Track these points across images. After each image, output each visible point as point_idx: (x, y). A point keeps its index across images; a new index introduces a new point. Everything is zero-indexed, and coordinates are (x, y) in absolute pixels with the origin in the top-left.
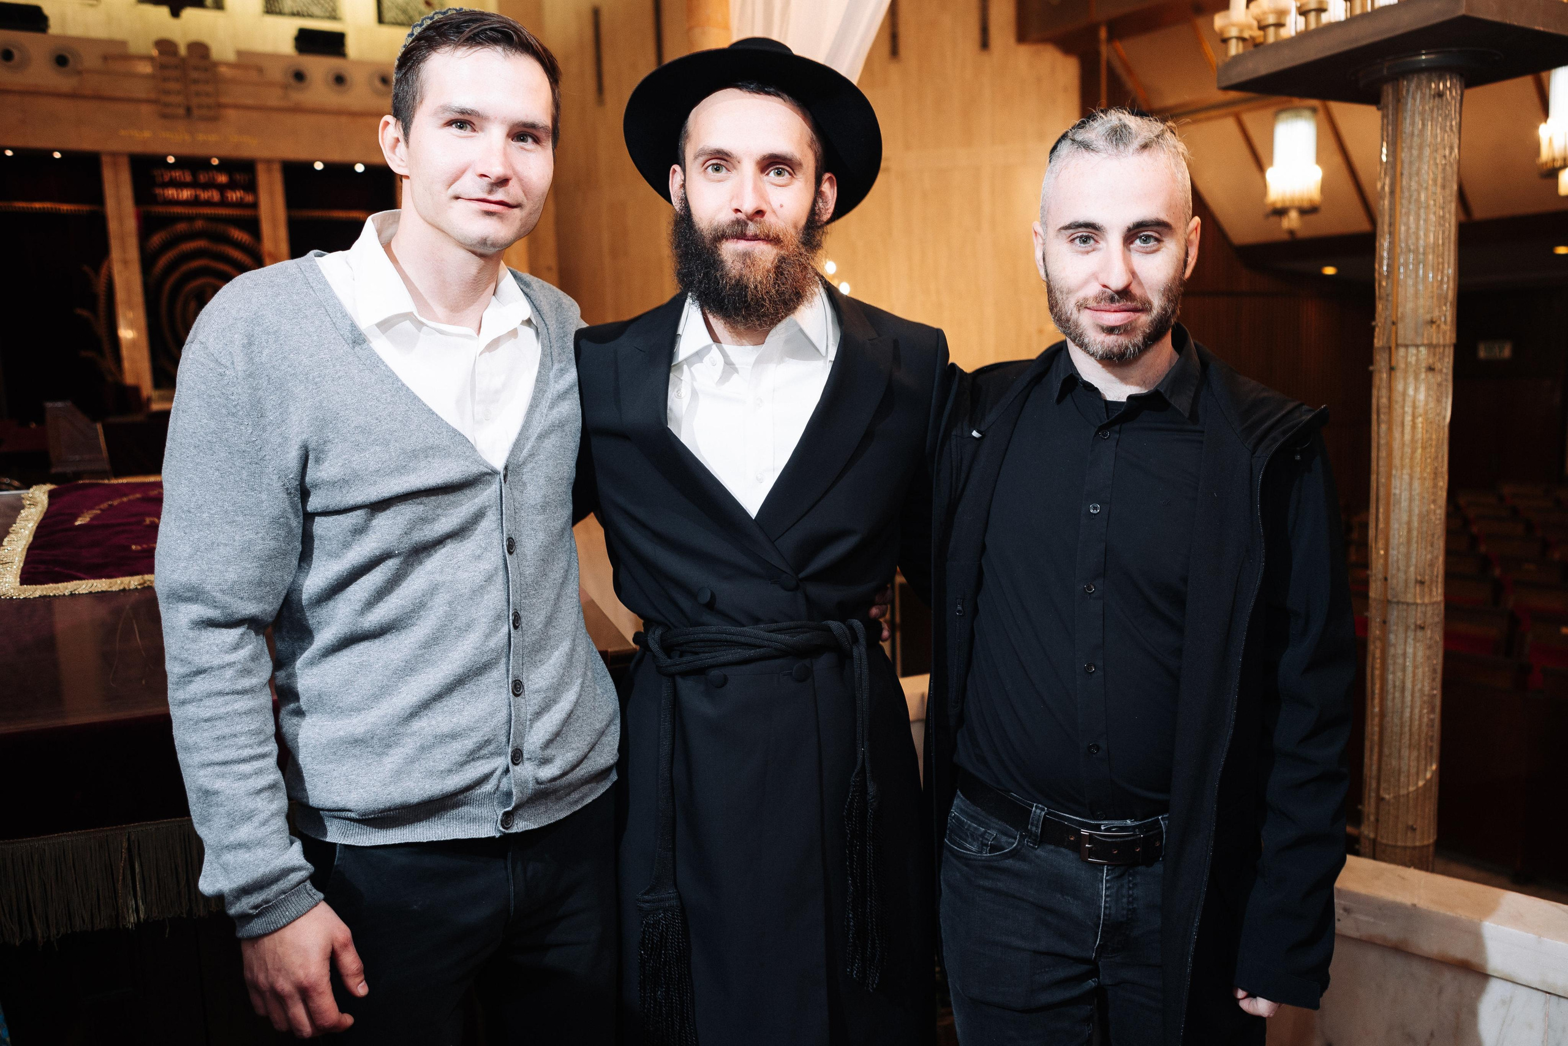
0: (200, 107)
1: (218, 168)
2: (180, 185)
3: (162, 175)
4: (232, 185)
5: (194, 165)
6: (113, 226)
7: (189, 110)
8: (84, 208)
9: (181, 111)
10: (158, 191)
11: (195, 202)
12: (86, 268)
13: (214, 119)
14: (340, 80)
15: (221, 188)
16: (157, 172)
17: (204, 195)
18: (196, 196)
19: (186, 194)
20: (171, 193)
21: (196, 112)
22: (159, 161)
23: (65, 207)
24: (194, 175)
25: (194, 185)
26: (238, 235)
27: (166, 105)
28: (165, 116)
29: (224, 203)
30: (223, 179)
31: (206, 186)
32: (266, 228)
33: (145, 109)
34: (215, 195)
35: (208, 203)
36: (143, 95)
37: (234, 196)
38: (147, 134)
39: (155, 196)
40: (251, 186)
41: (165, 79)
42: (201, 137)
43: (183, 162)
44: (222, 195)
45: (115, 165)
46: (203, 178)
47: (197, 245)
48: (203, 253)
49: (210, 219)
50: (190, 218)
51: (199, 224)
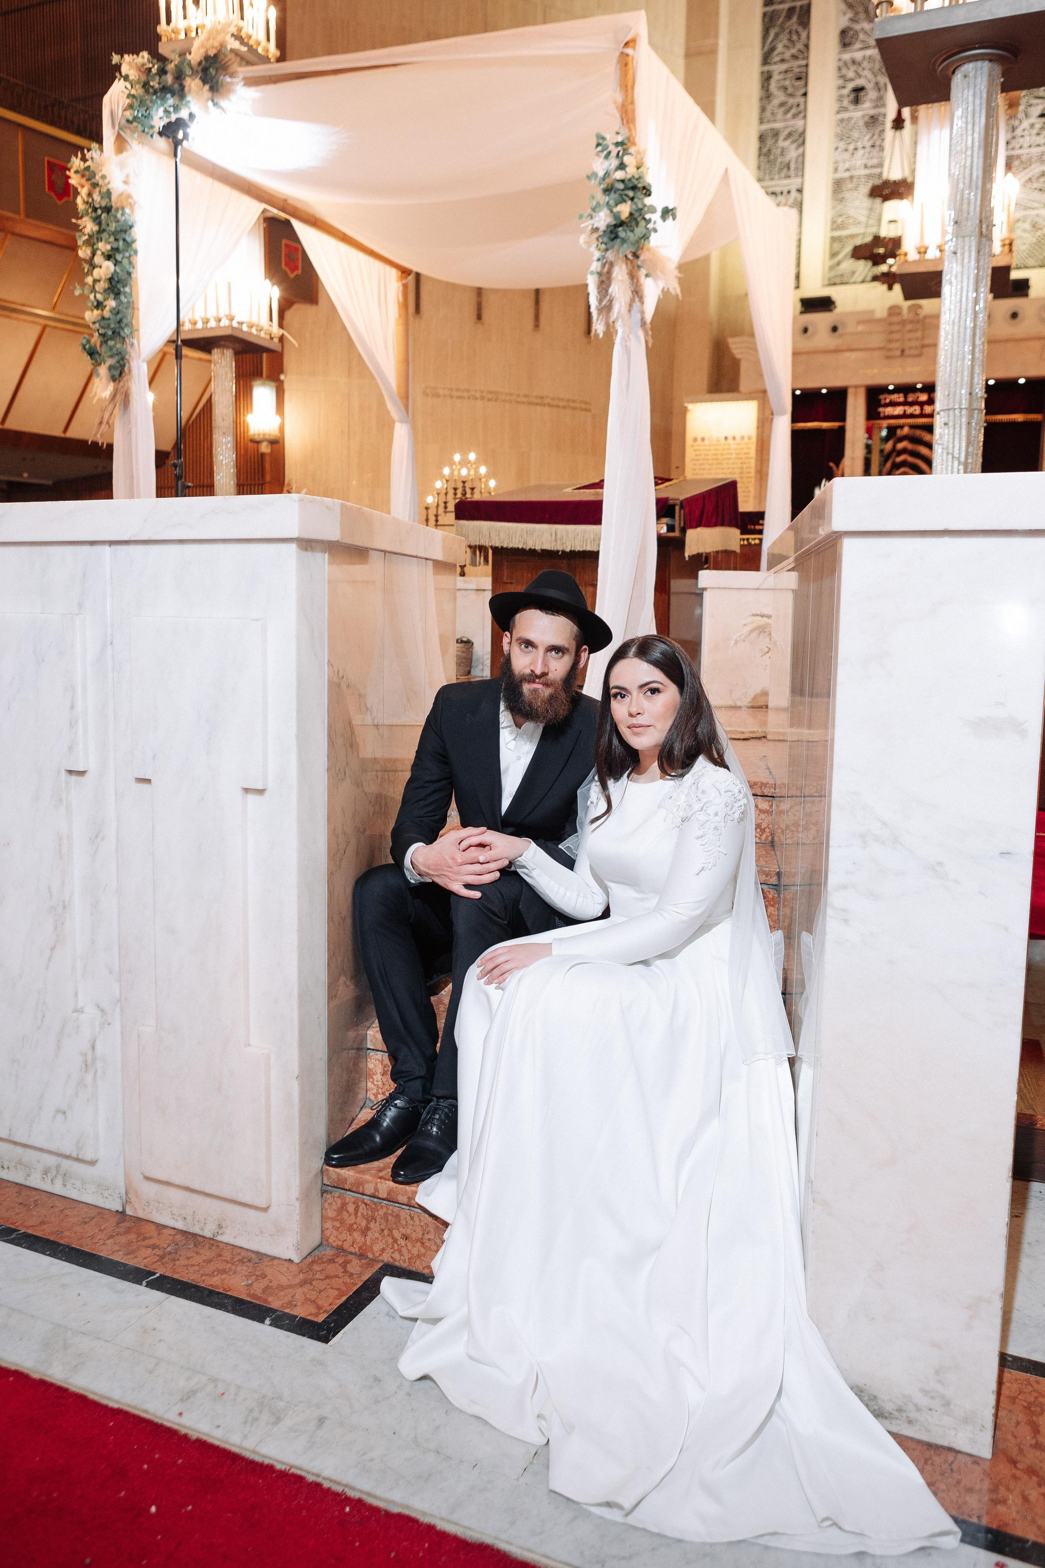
0: (910, 348)
1: (922, 390)
2: (893, 404)
3: (885, 399)
4: (926, 402)
5: (906, 389)
6: (849, 435)
7: (903, 351)
8: (835, 424)
9: (898, 353)
10: (881, 409)
11: (904, 416)
12: (832, 464)
13: (920, 355)
14: (1014, 315)
15: (919, 404)
16: (882, 397)
17: (910, 410)
18: (905, 411)
19: (899, 410)
20: (889, 411)
21: (907, 352)
22: (884, 389)
23: (825, 425)
24: (905, 397)
25: (905, 403)
27: (890, 350)
28: (888, 357)
29: (920, 415)
30: (921, 397)
31: (911, 404)
33: (877, 354)
34: (916, 410)
35: (912, 416)
36: (876, 345)
37: (925, 409)
38: (875, 371)
39: (879, 413)
41: (891, 332)
42: (909, 369)
43: (899, 389)
44: (922, 409)
45: (856, 394)
46: (911, 398)
47: (900, 446)
48: (904, 451)
49: (912, 427)
50: (901, 427)
51: (906, 430)
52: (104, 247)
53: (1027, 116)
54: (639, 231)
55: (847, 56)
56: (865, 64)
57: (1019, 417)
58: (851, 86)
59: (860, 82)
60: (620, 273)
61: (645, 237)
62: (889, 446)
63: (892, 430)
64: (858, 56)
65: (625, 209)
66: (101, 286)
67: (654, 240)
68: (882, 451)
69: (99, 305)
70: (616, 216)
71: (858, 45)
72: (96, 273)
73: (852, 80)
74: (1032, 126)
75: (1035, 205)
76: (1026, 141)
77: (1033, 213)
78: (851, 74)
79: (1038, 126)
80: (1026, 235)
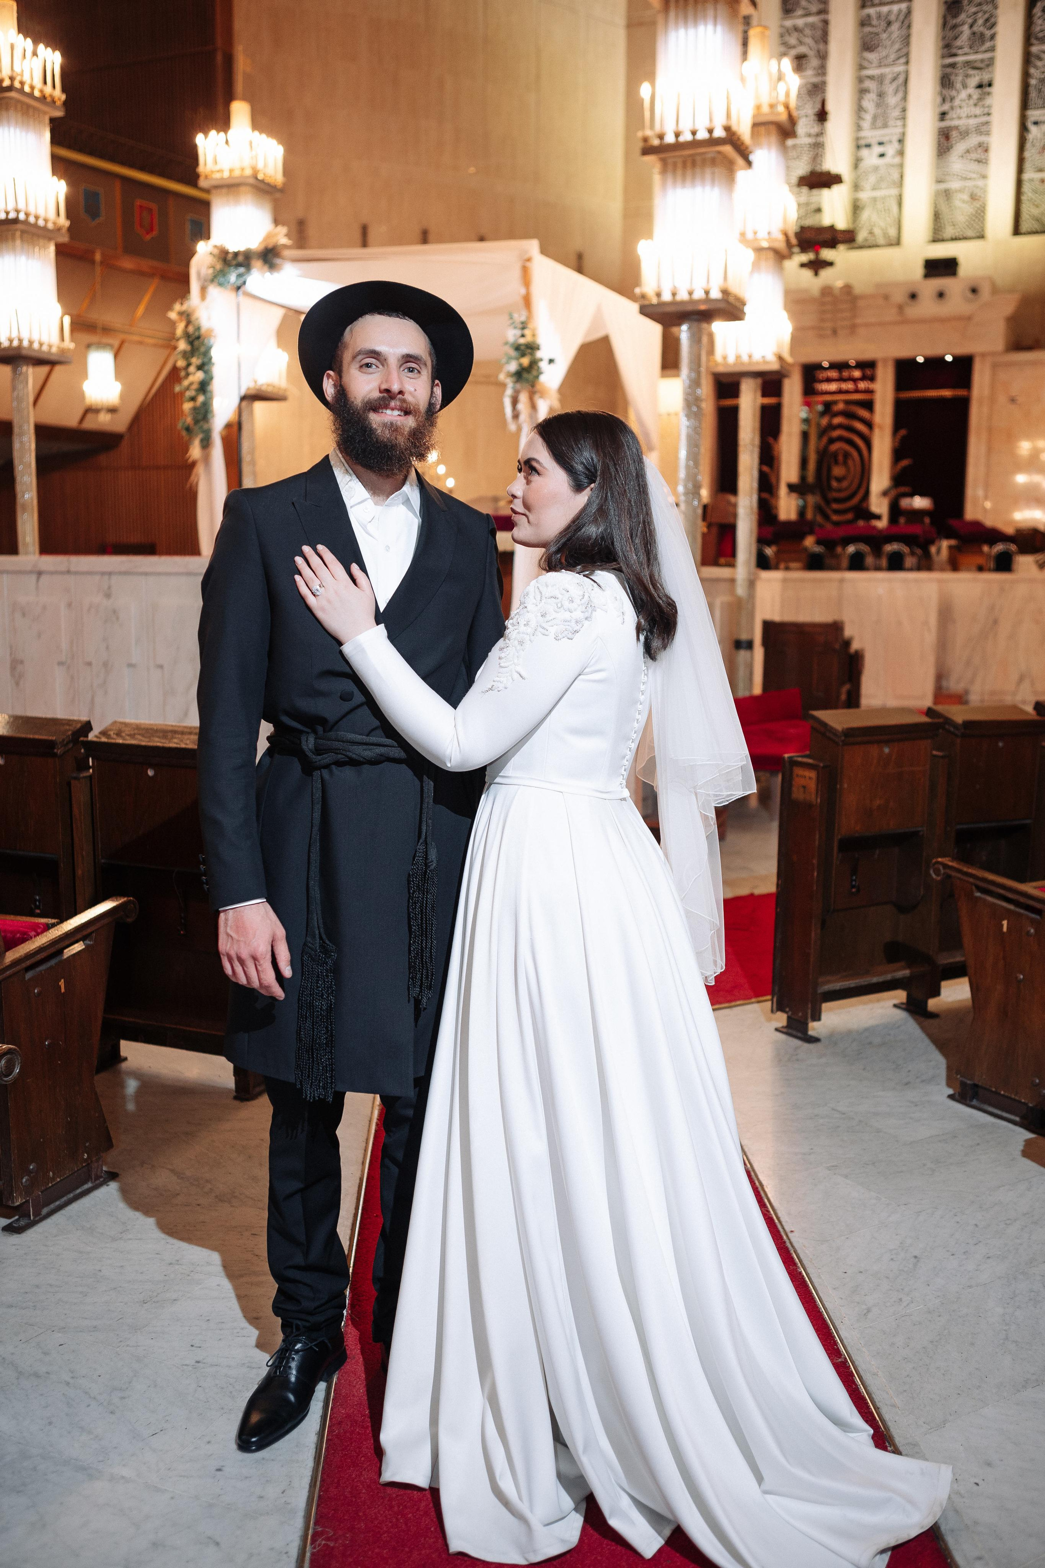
0: (842, 328)
1: (855, 367)
2: (829, 380)
3: (821, 375)
4: (863, 378)
5: (840, 366)
6: (785, 411)
7: (835, 330)
9: (831, 332)
10: (817, 386)
11: (840, 392)
13: (852, 334)
14: (941, 295)
15: (855, 380)
16: (817, 373)
17: (845, 386)
18: (841, 387)
19: (833, 387)
20: (825, 387)
21: (839, 332)
22: (818, 367)
24: (840, 372)
25: (841, 379)
26: (863, 413)
27: (823, 329)
28: (821, 337)
29: (857, 391)
30: (857, 374)
31: (847, 380)
32: (878, 407)
33: (811, 333)
34: (850, 386)
35: (847, 392)
36: (810, 324)
37: (862, 385)
38: (810, 350)
39: (815, 389)
40: (872, 379)
41: (824, 312)
42: (841, 348)
43: (833, 366)
44: (855, 386)
45: (794, 372)
46: (845, 374)
47: (837, 420)
48: (840, 426)
49: (847, 402)
50: (835, 402)
51: (841, 406)
52: (195, 361)
53: (965, 86)
54: (534, 373)
55: (789, 23)
56: (808, 32)
57: (947, 393)
58: (793, 52)
59: (802, 49)
60: (523, 398)
61: (537, 377)
62: (824, 421)
63: (828, 406)
64: (800, 22)
65: (525, 361)
66: (195, 386)
67: (543, 378)
68: (818, 425)
69: (193, 399)
70: (520, 365)
71: (800, 12)
72: (191, 378)
73: (794, 47)
74: (970, 96)
75: (974, 176)
76: (964, 112)
77: (969, 184)
78: (793, 41)
79: (975, 97)
80: (964, 205)
